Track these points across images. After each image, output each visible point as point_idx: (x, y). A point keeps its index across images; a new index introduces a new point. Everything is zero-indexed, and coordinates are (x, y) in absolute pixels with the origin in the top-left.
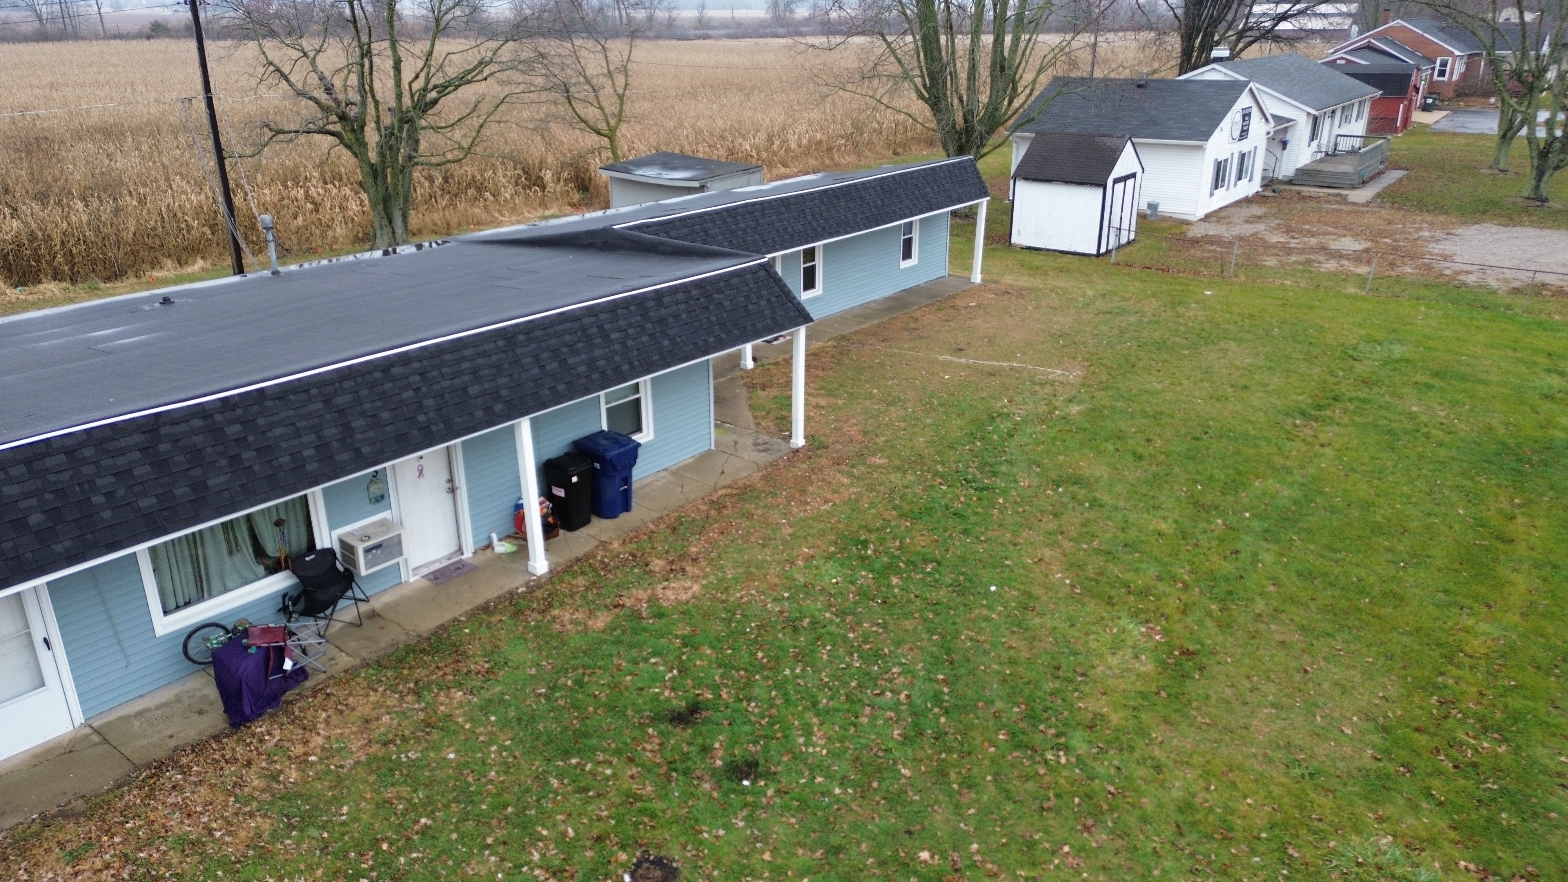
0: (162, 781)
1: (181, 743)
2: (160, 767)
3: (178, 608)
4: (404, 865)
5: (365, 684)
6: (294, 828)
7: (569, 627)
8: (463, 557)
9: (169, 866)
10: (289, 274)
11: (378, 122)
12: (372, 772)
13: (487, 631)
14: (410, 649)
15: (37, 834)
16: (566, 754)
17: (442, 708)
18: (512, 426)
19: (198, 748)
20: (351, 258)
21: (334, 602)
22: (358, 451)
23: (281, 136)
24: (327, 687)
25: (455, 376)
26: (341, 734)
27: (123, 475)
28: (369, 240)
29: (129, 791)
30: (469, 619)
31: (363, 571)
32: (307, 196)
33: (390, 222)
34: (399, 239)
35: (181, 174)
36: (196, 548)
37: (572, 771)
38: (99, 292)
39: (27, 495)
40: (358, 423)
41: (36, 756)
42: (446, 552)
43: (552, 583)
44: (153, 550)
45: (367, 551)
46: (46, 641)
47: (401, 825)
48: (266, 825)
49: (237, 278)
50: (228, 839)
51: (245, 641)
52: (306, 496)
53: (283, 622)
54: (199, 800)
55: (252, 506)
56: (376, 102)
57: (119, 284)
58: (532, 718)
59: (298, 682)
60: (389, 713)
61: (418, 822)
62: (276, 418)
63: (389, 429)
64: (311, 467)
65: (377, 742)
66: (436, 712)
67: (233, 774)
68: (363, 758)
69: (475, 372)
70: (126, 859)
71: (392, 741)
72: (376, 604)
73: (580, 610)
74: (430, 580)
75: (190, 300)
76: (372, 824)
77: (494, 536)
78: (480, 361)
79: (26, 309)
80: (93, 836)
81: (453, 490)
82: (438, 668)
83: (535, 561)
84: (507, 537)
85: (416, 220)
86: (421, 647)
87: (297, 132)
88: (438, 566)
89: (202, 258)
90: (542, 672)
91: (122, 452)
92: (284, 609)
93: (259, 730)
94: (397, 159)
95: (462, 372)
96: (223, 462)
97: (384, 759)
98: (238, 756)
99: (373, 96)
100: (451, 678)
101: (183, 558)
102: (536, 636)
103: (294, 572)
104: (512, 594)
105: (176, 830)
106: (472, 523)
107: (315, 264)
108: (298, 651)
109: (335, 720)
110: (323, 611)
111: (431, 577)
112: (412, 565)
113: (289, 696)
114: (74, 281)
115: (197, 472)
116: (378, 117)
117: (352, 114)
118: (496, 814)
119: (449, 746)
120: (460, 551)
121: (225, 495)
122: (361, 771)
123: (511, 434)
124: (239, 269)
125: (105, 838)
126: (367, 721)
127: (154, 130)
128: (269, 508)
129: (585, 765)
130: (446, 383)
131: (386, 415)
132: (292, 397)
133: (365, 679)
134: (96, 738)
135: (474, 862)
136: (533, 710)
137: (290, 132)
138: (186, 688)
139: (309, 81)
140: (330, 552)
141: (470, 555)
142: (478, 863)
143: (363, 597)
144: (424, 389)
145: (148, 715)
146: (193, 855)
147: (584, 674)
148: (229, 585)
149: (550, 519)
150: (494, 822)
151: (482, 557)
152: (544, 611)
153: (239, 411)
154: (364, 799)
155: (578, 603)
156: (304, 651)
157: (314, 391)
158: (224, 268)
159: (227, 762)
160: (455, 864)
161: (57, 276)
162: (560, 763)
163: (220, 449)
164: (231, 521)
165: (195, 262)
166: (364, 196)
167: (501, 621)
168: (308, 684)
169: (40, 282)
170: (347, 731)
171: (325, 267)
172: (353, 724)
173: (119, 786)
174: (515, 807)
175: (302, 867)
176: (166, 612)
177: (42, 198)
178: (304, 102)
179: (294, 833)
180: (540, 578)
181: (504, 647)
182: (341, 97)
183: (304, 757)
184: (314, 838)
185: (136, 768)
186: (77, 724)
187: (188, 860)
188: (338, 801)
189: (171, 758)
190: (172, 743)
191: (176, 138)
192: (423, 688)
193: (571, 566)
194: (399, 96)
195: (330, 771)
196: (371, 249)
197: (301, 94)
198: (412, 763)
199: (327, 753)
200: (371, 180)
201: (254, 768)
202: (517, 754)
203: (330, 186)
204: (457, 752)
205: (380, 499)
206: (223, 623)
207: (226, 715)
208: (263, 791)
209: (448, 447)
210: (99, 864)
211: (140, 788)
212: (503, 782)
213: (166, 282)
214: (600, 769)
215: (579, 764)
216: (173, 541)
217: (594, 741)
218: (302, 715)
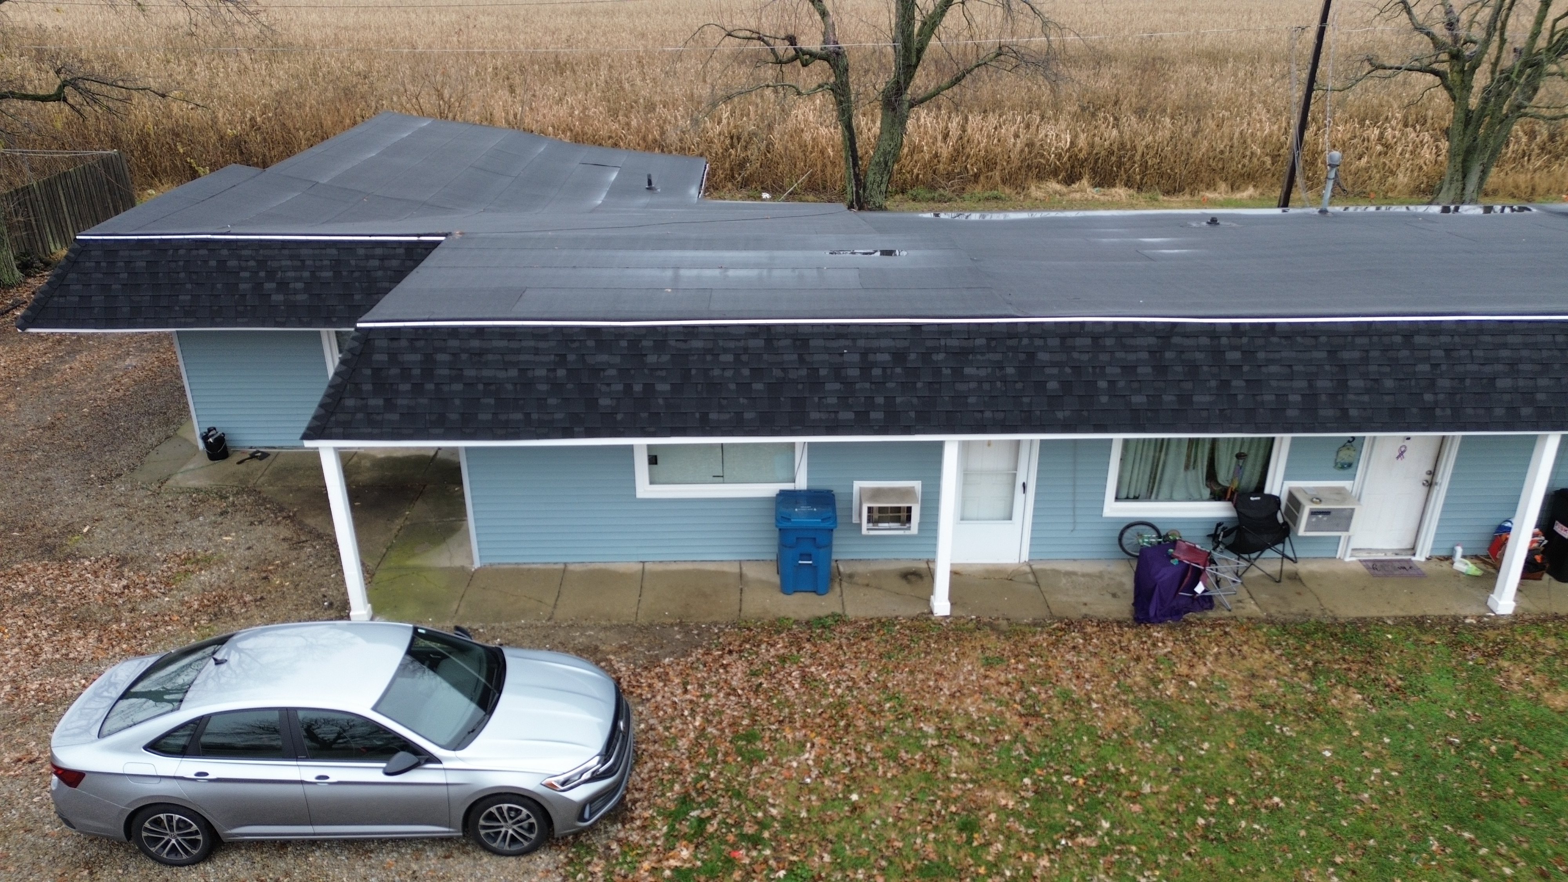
0: (1067, 637)
1: (1091, 613)
2: (1069, 625)
3: (1127, 498)
4: (1244, 829)
5: (1263, 640)
6: (1157, 736)
7: (1516, 687)
8: (1413, 558)
9: (1050, 710)
10: (1335, 215)
11: (1495, 64)
12: (1241, 726)
13: (1413, 647)
14: (1320, 627)
15: (971, 632)
16: (1460, 822)
17: (1334, 701)
18: (1536, 436)
19: (1103, 624)
20: (1403, 209)
21: (1262, 550)
22: (1344, 411)
23: (1380, 72)
24: (1228, 625)
25: (1486, 362)
26: (1225, 675)
27: (1129, 369)
28: (1432, 193)
29: (1041, 633)
30: (1396, 625)
31: (1302, 531)
32: (1381, 137)
33: (1464, 176)
34: (1467, 197)
35: (1265, 102)
36: (1161, 451)
37: (1460, 845)
38: (1156, 203)
39: (1054, 364)
40: (1356, 383)
41: (987, 571)
42: (1396, 546)
43: (1512, 630)
44: (1126, 442)
45: (1314, 513)
46: (1024, 485)
47: (1253, 790)
48: (1135, 720)
49: (1278, 211)
50: (1100, 714)
51: (1171, 550)
52: (1273, 439)
53: (1208, 548)
54: (1089, 669)
55: (1223, 432)
56: (1503, 41)
57: (1174, 199)
58: (1433, 763)
59: (1203, 609)
60: (1277, 679)
61: (1271, 798)
62: (1277, 356)
63: (1387, 398)
64: (1292, 413)
65: (1257, 701)
66: (1326, 702)
67: (1122, 661)
68: (1238, 708)
69: (1513, 365)
70: (1022, 685)
71: (1270, 707)
72: (1302, 568)
73: (1538, 675)
74: (1368, 568)
75: (1234, 225)
76: (1226, 774)
77: (1459, 551)
78: (1525, 353)
79: (1096, 208)
80: (1006, 653)
81: (1430, 484)
82: (1344, 659)
83: (1500, 597)
84: (1475, 558)
85: (1495, 179)
86: (1332, 629)
87: (1399, 68)
88: (1381, 556)
89: (1254, 186)
90: (1462, 720)
91: (1135, 349)
92: (1214, 537)
93: (1155, 634)
94: (1501, 108)
95: (1497, 360)
96: (1213, 383)
97: (1258, 719)
98: (1131, 648)
99: (1502, 34)
100: (1354, 676)
101: (1147, 456)
102: (1470, 679)
103: (1235, 506)
104: (1456, 622)
105: (1065, 683)
106: (1439, 527)
107: (1360, 209)
108: (1212, 580)
109: (1224, 658)
110: (1249, 553)
111: (1370, 565)
112: (1354, 544)
113: (1190, 616)
114: (1139, 189)
115: (1188, 385)
116: (1498, 58)
117: (1467, 53)
118: (1355, 838)
119: (1328, 743)
120: (1413, 550)
121: (1204, 414)
122: (1232, 720)
123: (1529, 447)
124: (1285, 203)
125: (1013, 661)
126: (1253, 676)
127: (1254, 58)
128: (1235, 439)
129: (1481, 847)
130: (1474, 368)
131: (1389, 383)
132: (1299, 339)
133: (1265, 634)
134: (1031, 578)
135: (1314, 870)
136: (1437, 755)
137: (1391, 68)
138: (1110, 569)
139: (1435, 14)
140: (1276, 500)
141: (1423, 559)
142: (1318, 873)
143: (1291, 555)
144: (1444, 368)
145: (1074, 578)
146: (1070, 711)
147: (1516, 748)
148: (1175, 496)
149: (1538, 558)
150: (1350, 844)
151: (1434, 566)
152: (1489, 656)
153: (1245, 340)
154: (1226, 746)
155: (1538, 666)
156: (1217, 582)
157: (1323, 339)
158: (1270, 199)
159: (1121, 648)
160: (1293, 859)
161: (1128, 184)
162: (1449, 828)
163: (1215, 370)
164: (1198, 439)
165: (1246, 189)
166: (1444, 145)
167: (1433, 643)
168: (1211, 614)
169: (1114, 186)
170: (1232, 675)
171: (1371, 215)
172: (1240, 671)
173: (1035, 625)
174: (1380, 843)
175: (1152, 774)
176: (1117, 499)
177: (1140, 112)
178: (1419, 37)
179: (1155, 741)
180: (1498, 617)
181: (1427, 672)
182: (1462, 33)
183: (1185, 679)
184: (1170, 755)
185: (1052, 616)
186: (1022, 561)
187: (1066, 713)
188: (1203, 735)
189: (1079, 622)
190: (1084, 610)
191: (1273, 66)
192: (1320, 672)
193: (1545, 621)
194: (1535, 35)
195: (1204, 702)
196: (1430, 203)
197: (1419, 28)
198: (1283, 739)
199: (1207, 686)
200: (1461, 127)
201: (1141, 666)
202: (1401, 790)
203: (1409, 129)
204: (1334, 752)
205: (1347, 467)
206: (1159, 527)
207: (1133, 608)
208: (1141, 689)
209: (1444, 437)
210: (1002, 679)
211: (1050, 635)
212: (1374, 810)
213: (1214, 204)
214: (1497, 862)
215: (1472, 841)
216: (1144, 440)
217: (1501, 828)
218: (1196, 639)
